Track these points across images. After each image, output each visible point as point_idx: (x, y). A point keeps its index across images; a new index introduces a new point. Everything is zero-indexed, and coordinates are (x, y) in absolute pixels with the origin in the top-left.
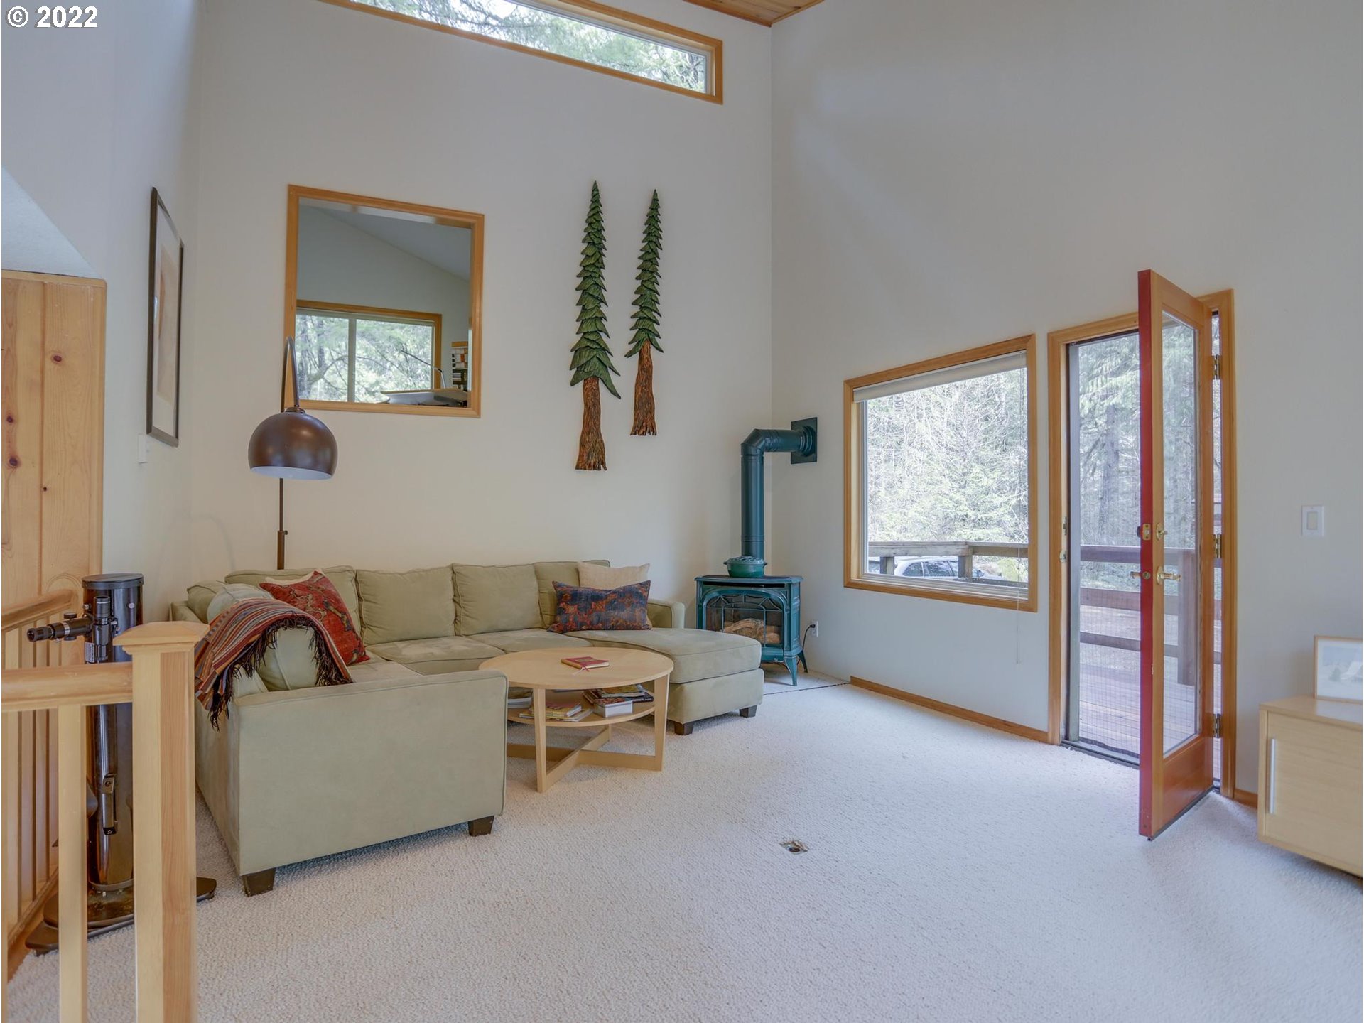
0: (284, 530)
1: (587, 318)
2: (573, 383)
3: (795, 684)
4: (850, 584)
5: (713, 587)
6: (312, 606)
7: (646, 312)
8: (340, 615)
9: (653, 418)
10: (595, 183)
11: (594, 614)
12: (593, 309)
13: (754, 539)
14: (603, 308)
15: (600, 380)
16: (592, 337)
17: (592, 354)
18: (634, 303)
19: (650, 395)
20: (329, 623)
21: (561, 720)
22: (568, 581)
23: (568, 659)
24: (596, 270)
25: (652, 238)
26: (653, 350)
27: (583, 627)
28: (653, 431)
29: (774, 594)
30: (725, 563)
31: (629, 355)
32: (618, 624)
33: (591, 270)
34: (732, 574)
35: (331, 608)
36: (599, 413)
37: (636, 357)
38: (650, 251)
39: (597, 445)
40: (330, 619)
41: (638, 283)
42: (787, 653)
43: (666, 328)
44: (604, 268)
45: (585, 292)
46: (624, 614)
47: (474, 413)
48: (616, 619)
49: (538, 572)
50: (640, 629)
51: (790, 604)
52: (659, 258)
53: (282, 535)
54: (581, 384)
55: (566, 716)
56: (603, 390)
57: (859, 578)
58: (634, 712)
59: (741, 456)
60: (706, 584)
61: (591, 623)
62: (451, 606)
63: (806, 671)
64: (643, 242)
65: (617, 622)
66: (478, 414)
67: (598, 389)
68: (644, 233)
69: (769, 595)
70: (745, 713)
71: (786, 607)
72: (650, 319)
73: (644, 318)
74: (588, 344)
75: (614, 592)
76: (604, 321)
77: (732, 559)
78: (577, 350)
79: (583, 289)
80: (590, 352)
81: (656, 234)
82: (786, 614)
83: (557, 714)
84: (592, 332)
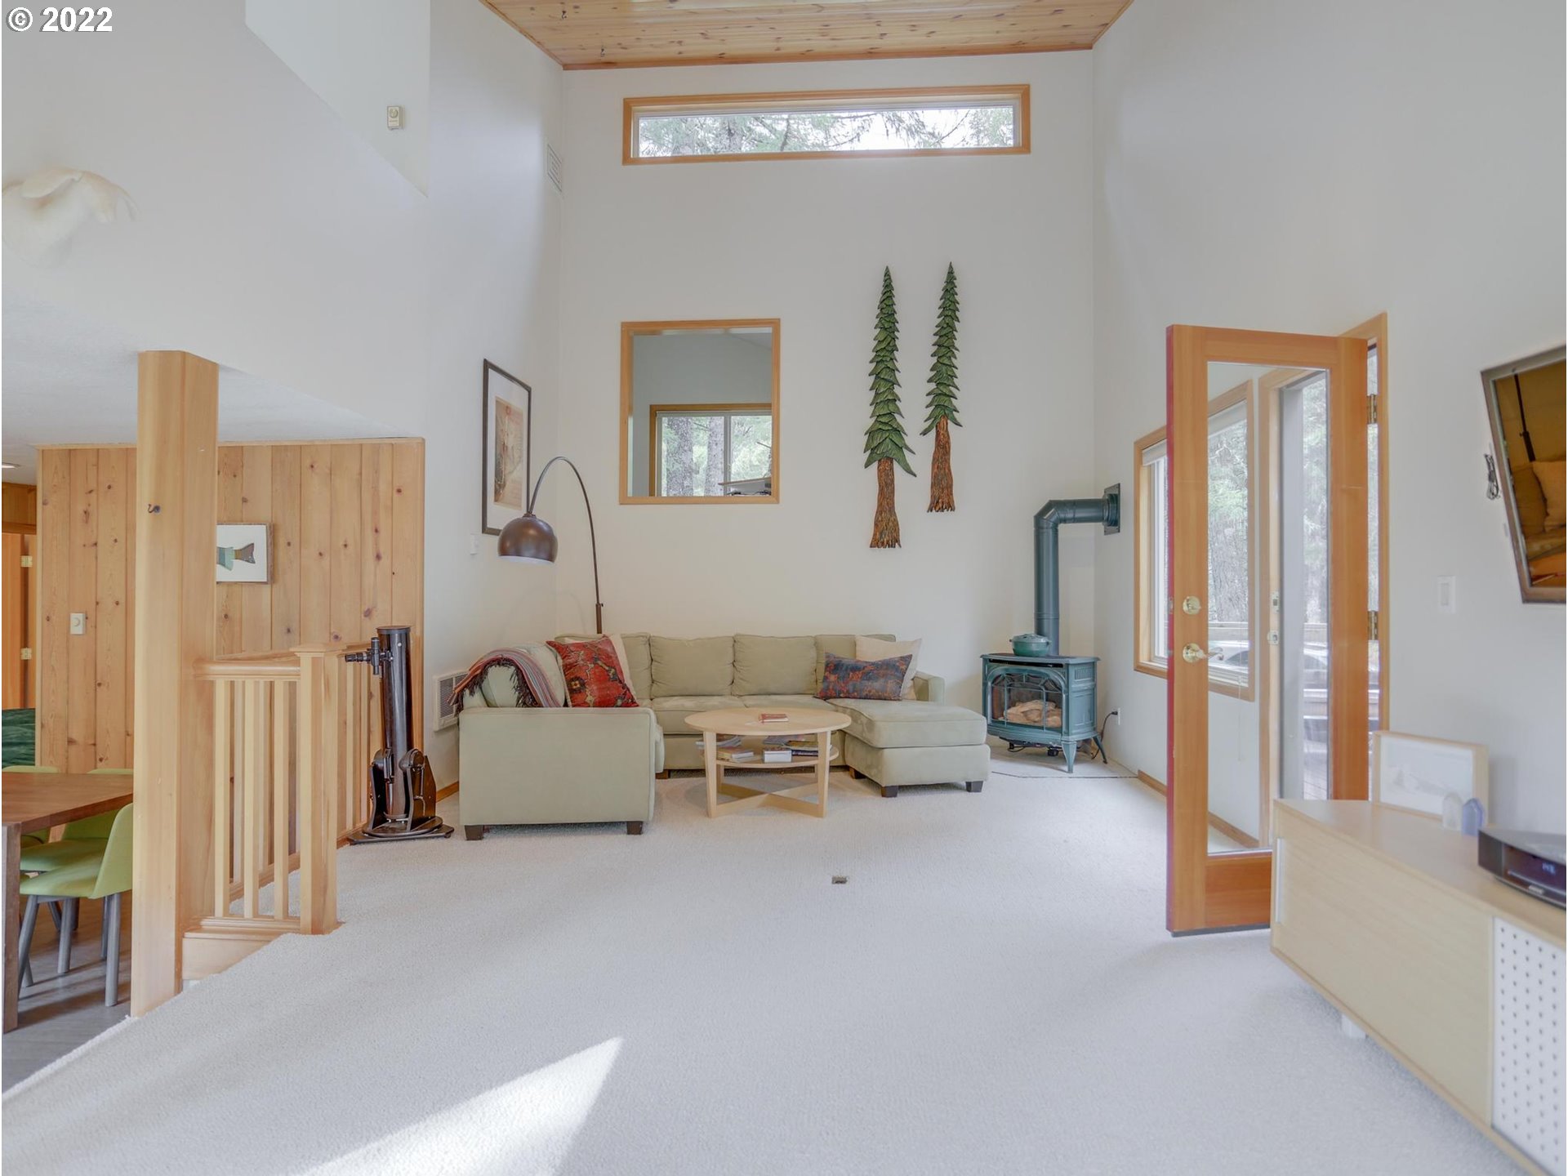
0: (600, 602)
1: (879, 401)
2: (867, 465)
3: (1070, 771)
4: (1140, 668)
5: (995, 664)
6: (582, 660)
7: (941, 388)
8: (607, 668)
9: (950, 494)
10: (887, 268)
11: (851, 683)
12: (884, 392)
13: (1045, 616)
14: (897, 390)
15: (894, 462)
16: (883, 420)
17: (884, 436)
18: (930, 381)
19: (947, 471)
20: (595, 673)
21: (728, 760)
22: (843, 654)
23: (783, 716)
24: (887, 354)
25: (947, 313)
26: (951, 425)
27: (842, 695)
28: (950, 506)
29: (1054, 675)
30: (1010, 641)
31: (924, 433)
32: (871, 694)
33: (882, 355)
34: (1017, 654)
35: (599, 662)
36: (893, 492)
37: (933, 433)
38: (945, 326)
39: (891, 524)
40: (597, 670)
41: (935, 360)
42: (1065, 738)
43: (964, 400)
44: (897, 350)
45: (877, 377)
46: (876, 685)
47: (774, 499)
48: (869, 689)
49: (817, 643)
50: (891, 700)
51: (1067, 686)
52: (956, 331)
53: (599, 606)
54: (876, 464)
55: (731, 757)
56: (896, 467)
57: (1150, 661)
58: (792, 761)
59: (1033, 529)
60: (990, 661)
61: (848, 691)
62: (729, 668)
63: (1105, 762)
64: (939, 317)
65: (870, 692)
66: (778, 502)
67: (892, 469)
68: (940, 308)
69: (1048, 675)
70: (969, 787)
71: (1064, 688)
72: (945, 395)
73: (940, 394)
74: (880, 427)
75: (873, 664)
76: (897, 403)
77: (1018, 637)
78: (871, 433)
79: (876, 374)
80: (882, 435)
81: (951, 307)
82: (1064, 696)
83: (726, 755)
84: (884, 415)
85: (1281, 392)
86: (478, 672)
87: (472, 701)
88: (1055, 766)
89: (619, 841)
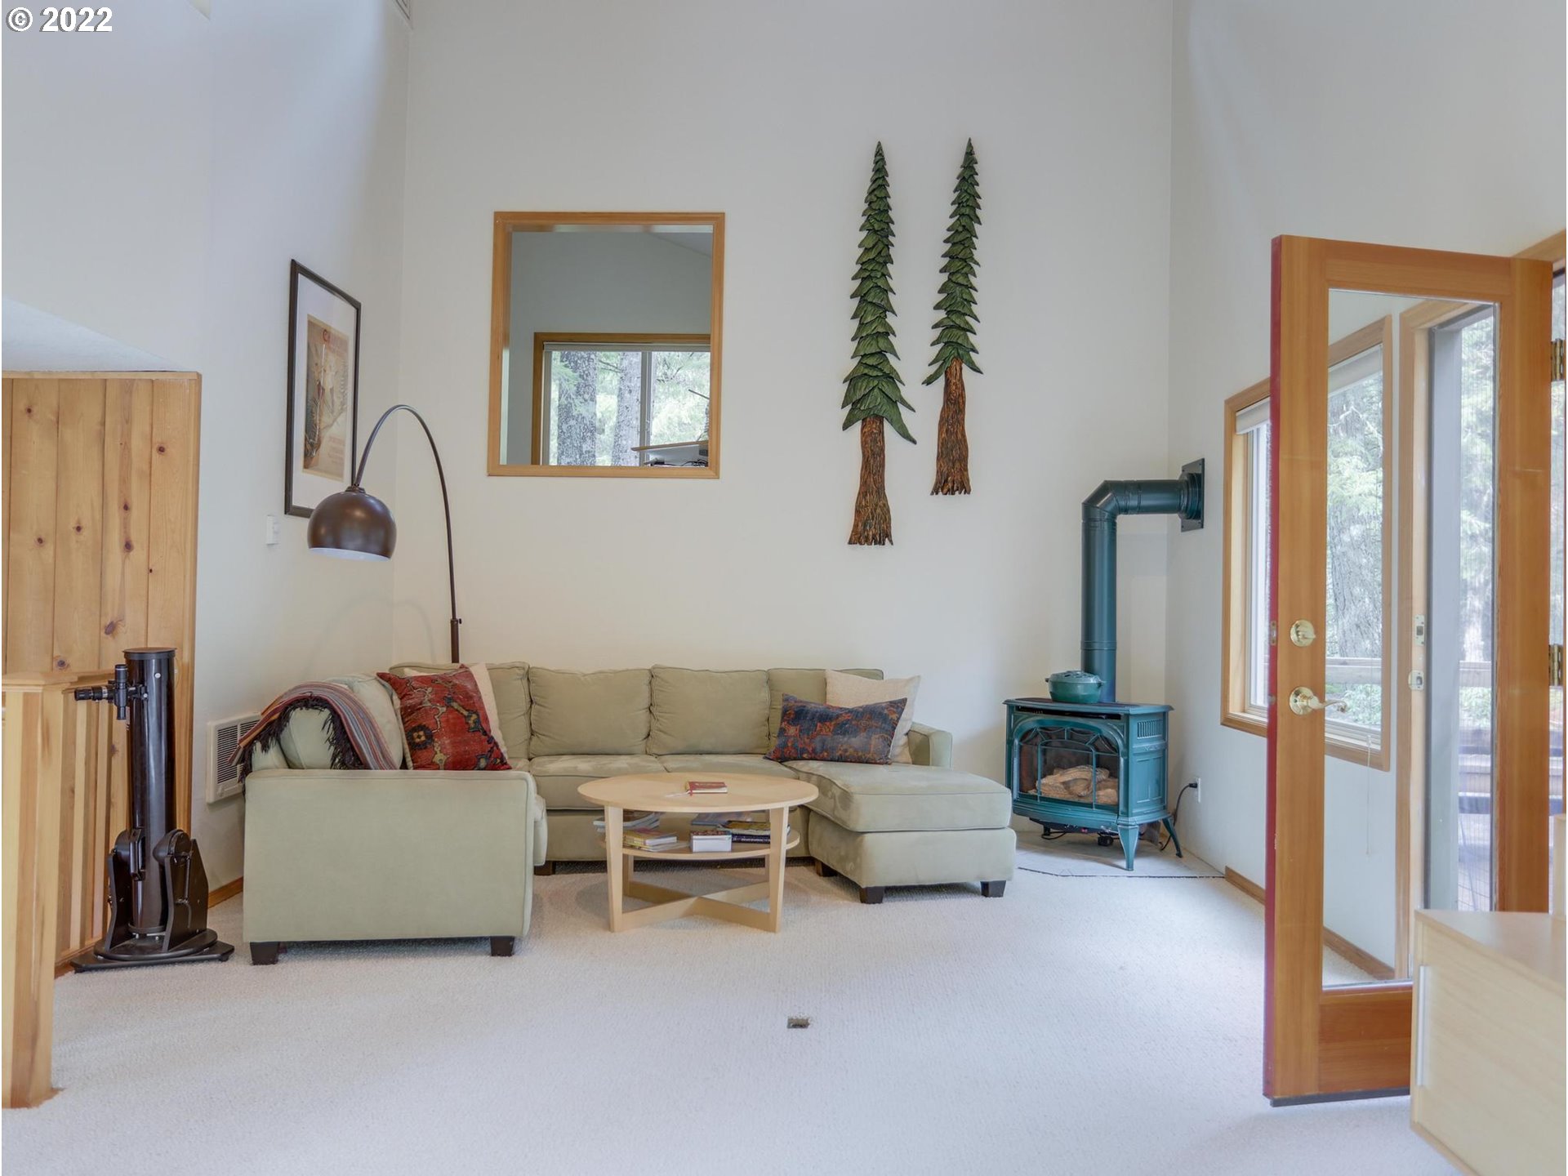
0: (458, 617)
1: (864, 334)
2: (847, 425)
3: (1130, 867)
4: (1229, 722)
5: (1025, 714)
6: (429, 701)
7: (954, 317)
8: (466, 713)
9: (964, 469)
10: (879, 144)
11: (818, 738)
12: (872, 322)
13: (1096, 646)
14: (890, 319)
15: (886, 423)
16: (871, 361)
17: (871, 385)
18: (937, 307)
19: (960, 436)
20: (448, 721)
21: (640, 848)
22: (807, 695)
23: (721, 785)
24: (877, 267)
25: (963, 210)
26: (966, 369)
27: (805, 756)
28: (963, 487)
29: (1108, 730)
30: (1047, 681)
31: (929, 381)
32: (847, 754)
33: (870, 269)
34: (1055, 698)
35: (455, 705)
36: (882, 465)
37: (941, 381)
38: (960, 229)
39: (878, 511)
40: (450, 716)
41: (944, 277)
42: (1122, 820)
43: (984, 338)
44: (892, 263)
45: (863, 300)
46: (856, 742)
47: (712, 473)
48: (845, 747)
49: (770, 680)
50: (876, 763)
51: (1127, 746)
52: (976, 237)
53: (455, 623)
54: (858, 426)
55: (645, 844)
56: (889, 430)
57: (1244, 711)
58: (733, 850)
59: (1082, 521)
60: (1017, 709)
61: (814, 750)
62: (643, 715)
63: (1179, 855)
64: (951, 217)
65: (846, 751)
66: (717, 476)
67: (881, 432)
68: (953, 204)
69: (1100, 731)
70: (988, 889)
71: (1121, 748)
72: (959, 327)
73: (952, 327)
74: (866, 371)
75: (850, 711)
76: (891, 337)
77: (1057, 675)
78: (852, 380)
79: (860, 295)
80: (868, 383)
81: (970, 203)
82: (1122, 760)
83: (638, 841)
84: (872, 354)
85: (1431, 334)
86: (276, 716)
87: (266, 759)
88: (1109, 860)
89: (479, 966)
